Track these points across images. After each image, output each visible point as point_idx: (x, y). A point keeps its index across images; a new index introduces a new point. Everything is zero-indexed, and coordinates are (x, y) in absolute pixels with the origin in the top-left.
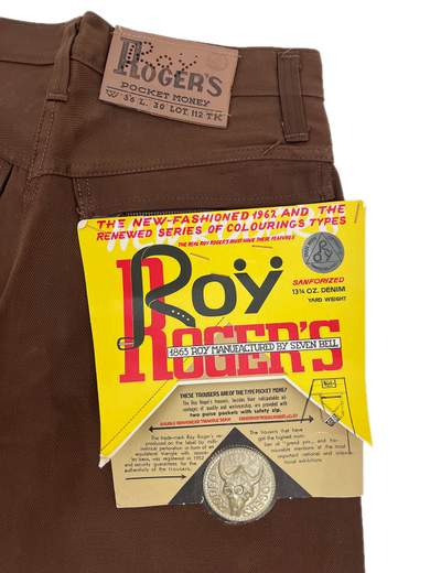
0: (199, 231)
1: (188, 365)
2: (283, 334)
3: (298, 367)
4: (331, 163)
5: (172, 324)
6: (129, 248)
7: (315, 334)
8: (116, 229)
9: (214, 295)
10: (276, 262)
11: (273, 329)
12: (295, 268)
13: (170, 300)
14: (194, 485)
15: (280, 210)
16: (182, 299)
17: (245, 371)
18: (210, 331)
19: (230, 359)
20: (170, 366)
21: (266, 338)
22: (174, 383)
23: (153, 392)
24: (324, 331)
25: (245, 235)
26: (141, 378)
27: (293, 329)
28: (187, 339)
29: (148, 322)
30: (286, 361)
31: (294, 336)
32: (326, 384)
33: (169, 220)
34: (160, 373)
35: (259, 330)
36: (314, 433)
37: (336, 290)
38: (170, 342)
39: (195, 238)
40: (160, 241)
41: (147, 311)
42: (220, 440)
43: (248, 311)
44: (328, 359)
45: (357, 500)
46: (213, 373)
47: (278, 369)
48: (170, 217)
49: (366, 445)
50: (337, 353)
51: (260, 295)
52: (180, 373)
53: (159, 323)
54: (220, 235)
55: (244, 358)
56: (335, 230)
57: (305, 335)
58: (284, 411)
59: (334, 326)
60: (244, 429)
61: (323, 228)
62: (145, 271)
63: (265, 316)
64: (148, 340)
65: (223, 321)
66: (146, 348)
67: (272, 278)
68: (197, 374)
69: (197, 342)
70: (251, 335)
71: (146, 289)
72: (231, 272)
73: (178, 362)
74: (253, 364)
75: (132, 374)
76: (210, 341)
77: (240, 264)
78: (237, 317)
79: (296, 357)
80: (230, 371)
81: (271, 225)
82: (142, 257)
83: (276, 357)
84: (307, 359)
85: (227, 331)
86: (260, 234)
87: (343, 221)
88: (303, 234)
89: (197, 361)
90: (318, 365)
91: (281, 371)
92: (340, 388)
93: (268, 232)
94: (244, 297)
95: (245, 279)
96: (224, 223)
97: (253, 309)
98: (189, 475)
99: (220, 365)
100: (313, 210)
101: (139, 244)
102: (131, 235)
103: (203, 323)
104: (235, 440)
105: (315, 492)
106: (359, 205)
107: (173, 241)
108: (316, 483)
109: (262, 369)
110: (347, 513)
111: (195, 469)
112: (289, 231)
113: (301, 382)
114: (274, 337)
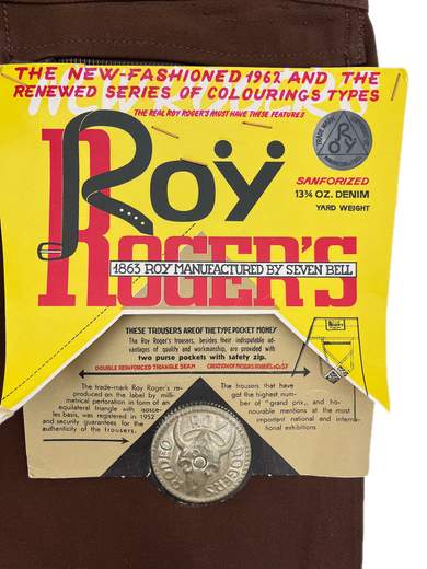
0: (166, 93)
1: (139, 287)
2: (278, 253)
3: (294, 299)
4: (365, 11)
5: (118, 228)
6: (60, 112)
7: (321, 256)
8: (43, 82)
9: (182, 190)
10: (276, 149)
11: (264, 245)
12: (302, 159)
13: (117, 193)
14: (141, 450)
15: (287, 73)
16: (135, 193)
17: (220, 300)
18: (174, 242)
19: (199, 283)
20: (113, 288)
21: (253, 257)
22: (117, 311)
23: (85, 323)
24: (335, 253)
25: (235, 106)
26: (71, 301)
27: (290, 246)
28: (140, 251)
29: (84, 222)
30: (278, 290)
31: (292, 256)
32: (331, 324)
33: (123, 74)
34: (98, 296)
35: (243, 244)
36: (310, 389)
37: (357, 197)
38: (114, 253)
39: (159, 103)
40: (108, 105)
41: (84, 207)
42: (178, 395)
43: (230, 218)
44: (336, 290)
45: (360, 481)
46: (174, 300)
47: (265, 300)
48: (125, 69)
50: (350, 284)
51: (248, 194)
52: (126, 297)
53: (100, 225)
54: (197, 103)
55: (219, 283)
56: (362, 109)
57: (307, 256)
58: (270, 358)
59: (349, 245)
60: (214, 382)
61: (346, 105)
62: (84, 148)
63: (249, 228)
64: (83, 248)
65: (193, 229)
66: (80, 259)
67: (268, 173)
68: (151, 299)
69: (154, 255)
70: (231, 251)
71: (84, 174)
72: (209, 159)
73: (125, 283)
74: (231, 291)
75: (56, 294)
76: (172, 256)
77: (223, 148)
78: (215, 225)
79: (292, 285)
80: (199, 300)
81: (272, 94)
82: (79, 127)
83: (264, 284)
84: (307, 289)
85: (199, 244)
86: (255, 105)
87: (375, 96)
88: (317, 111)
89: (153, 282)
90: (322, 298)
91: (270, 303)
92: (351, 332)
93: (267, 105)
94: (226, 197)
95: (230, 172)
96: (205, 85)
97: (238, 214)
98: (132, 439)
99: (186, 289)
100: (334, 76)
101: (76, 107)
102: (65, 92)
103: (164, 229)
104: (200, 395)
105: (303, 468)
106: (400, 76)
107: (127, 106)
108: (305, 456)
109: (244, 299)
110: (345, 498)
111: (140, 431)
112: (297, 105)
113: (297, 320)
114: (264, 256)
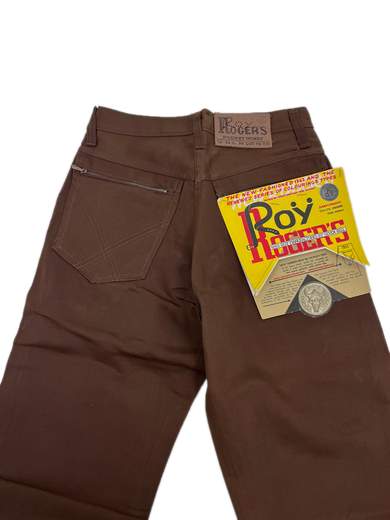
0: (272, 193)
1: (281, 251)
2: (320, 230)
3: (330, 243)
4: (323, 154)
5: (269, 236)
6: (242, 207)
7: (334, 227)
8: (235, 200)
9: (285, 220)
10: (309, 200)
11: (315, 229)
12: (318, 201)
13: (265, 225)
14: (295, 303)
15: (306, 177)
16: (271, 224)
17: (307, 248)
18: (287, 235)
19: (299, 245)
20: (273, 253)
21: (312, 233)
22: (277, 259)
23: (268, 265)
24: (337, 225)
25: (294, 191)
26: (261, 260)
27: (324, 228)
28: (277, 240)
29: (258, 237)
30: (324, 241)
31: (325, 230)
32: (344, 247)
33: (258, 191)
34: (269, 256)
35: (309, 230)
36: (343, 270)
37: (339, 207)
38: (270, 243)
39: (271, 196)
40: (255, 201)
41: (257, 232)
42: (302, 282)
43: (303, 223)
44: (342, 237)
45: (369, 295)
46: (293, 252)
47: (321, 245)
48: (258, 189)
49: (366, 266)
50: (345, 234)
51: (305, 216)
52: (277, 254)
53: (263, 236)
54: (282, 193)
55: (305, 243)
56: (332, 182)
57: (329, 228)
58: (328, 263)
59: (341, 222)
60: (312, 275)
61: (326, 182)
62: (251, 215)
63: (310, 224)
64: (260, 244)
65: (291, 230)
66: (260, 248)
67: (309, 208)
68: (285, 253)
69: (282, 241)
70: (305, 233)
71: (254, 223)
72: (290, 208)
73: (276, 251)
74: (310, 245)
75: (257, 259)
76: (288, 239)
77: (293, 204)
78: (298, 227)
79: (328, 238)
80: (300, 250)
81: (303, 185)
82: (252, 208)
83: (319, 240)
84: (333, 239)
85: (295, 234)
86: (300, 189)
87: (335, 177)
88: (318, 186)
89: (285, 248)
90: (338, 240)
91: (323, 245)
92: (351, 247)
93: (303, 188)
94: (299, 218)
95: (297, 210)
96: (283, 187)
97: (304, 222)
98: (292, 299)
99: (295, 248)
100: (320, 175)
101: (246, 204)
102: (242, 200)
103: (283, 232)
104: (309, 279)
105: (350, 296)
106: (341, 171)
107: (261, 200)
108: (350, 292)
109: (314, 246)
110: (366, 301)
111: (294, 296)
112: (312, 186)
113: (333, 248)
114: (316, 232)
